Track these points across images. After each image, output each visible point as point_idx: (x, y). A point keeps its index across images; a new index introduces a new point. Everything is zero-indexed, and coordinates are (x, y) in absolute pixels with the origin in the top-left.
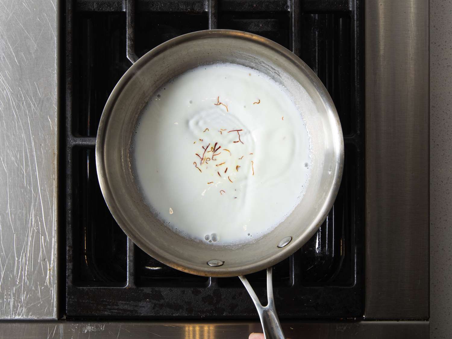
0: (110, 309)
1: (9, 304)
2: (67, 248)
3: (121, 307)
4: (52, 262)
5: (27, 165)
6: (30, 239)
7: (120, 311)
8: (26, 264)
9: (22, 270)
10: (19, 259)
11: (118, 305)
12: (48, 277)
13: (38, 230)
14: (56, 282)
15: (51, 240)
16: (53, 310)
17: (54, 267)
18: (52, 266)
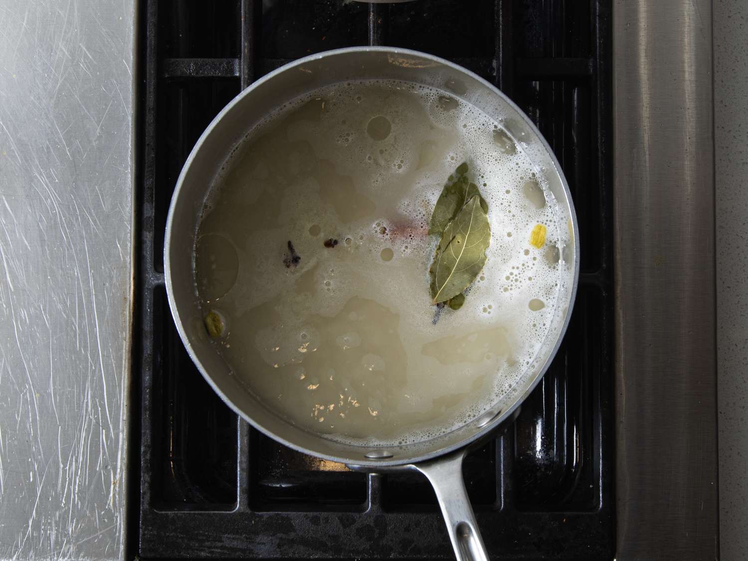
0: (209, 548)
1: (49, 538)
2: (143, 449)
3: (227, 543)
4: (119, 470)
5: (81, 317)
6: (84, 434)
7: (225, 551)
8: (76, 474)
9: (70, 484)
10: (65, 466)
11: (222, 541)
12: (111, 495)
13: (97, 419)
14: (124, 502)
15: (117, 436)
16: (118, 548)
17: (121, 478)
18: (118, 477)
